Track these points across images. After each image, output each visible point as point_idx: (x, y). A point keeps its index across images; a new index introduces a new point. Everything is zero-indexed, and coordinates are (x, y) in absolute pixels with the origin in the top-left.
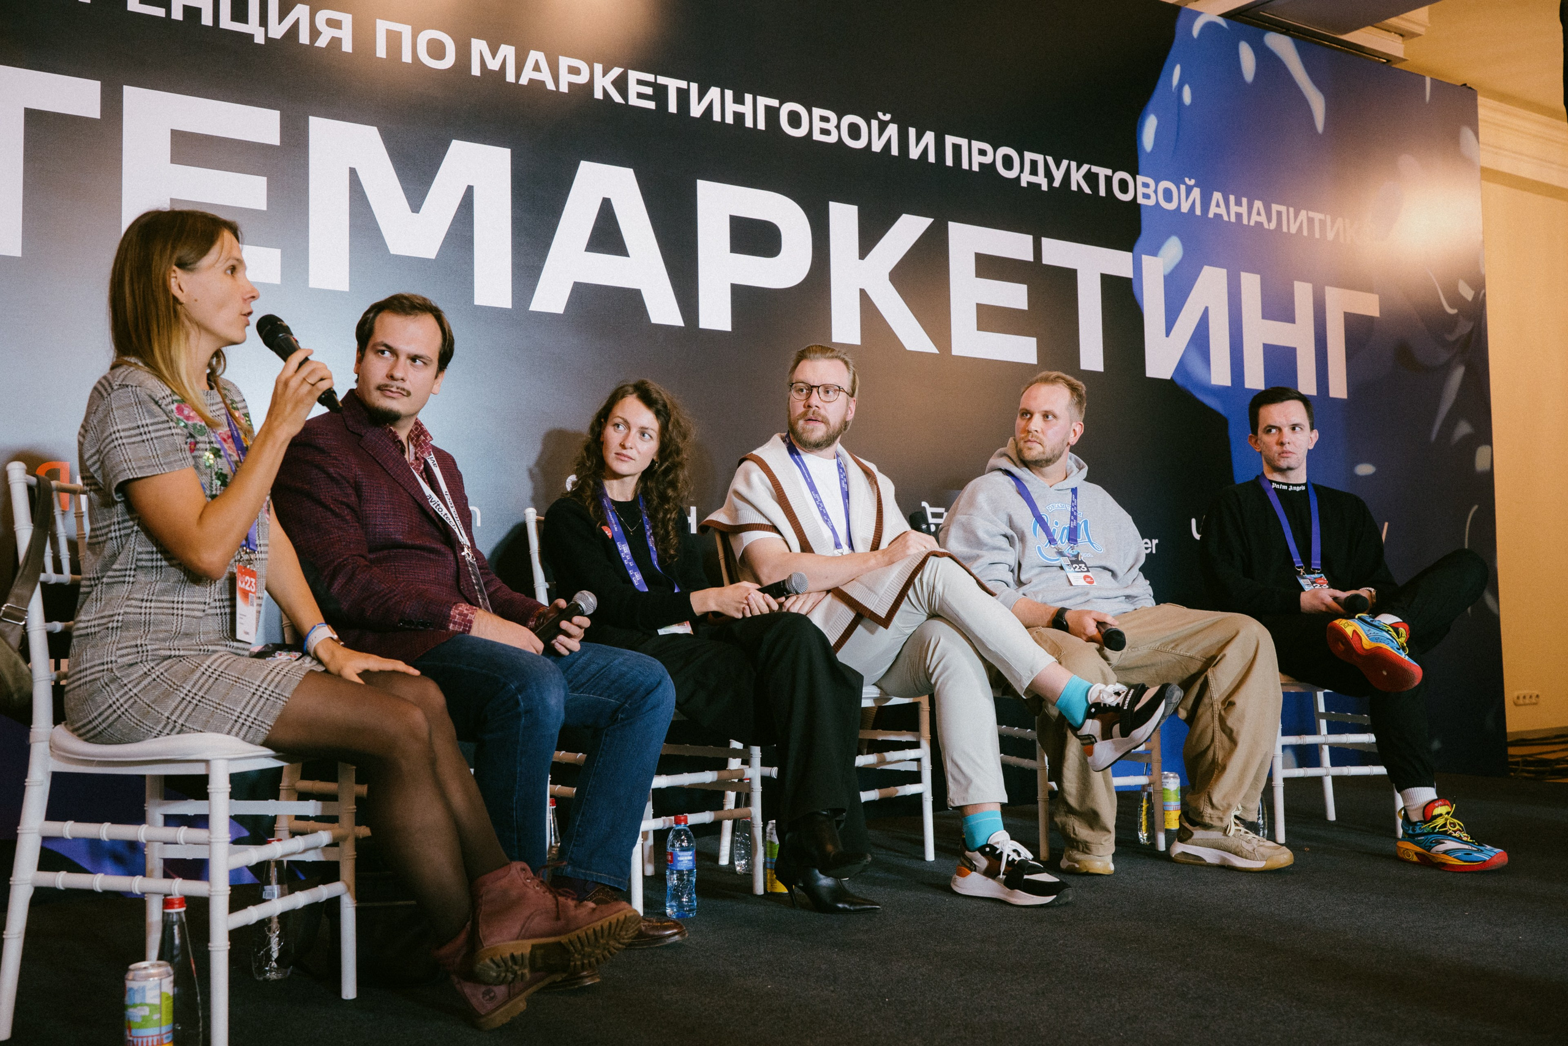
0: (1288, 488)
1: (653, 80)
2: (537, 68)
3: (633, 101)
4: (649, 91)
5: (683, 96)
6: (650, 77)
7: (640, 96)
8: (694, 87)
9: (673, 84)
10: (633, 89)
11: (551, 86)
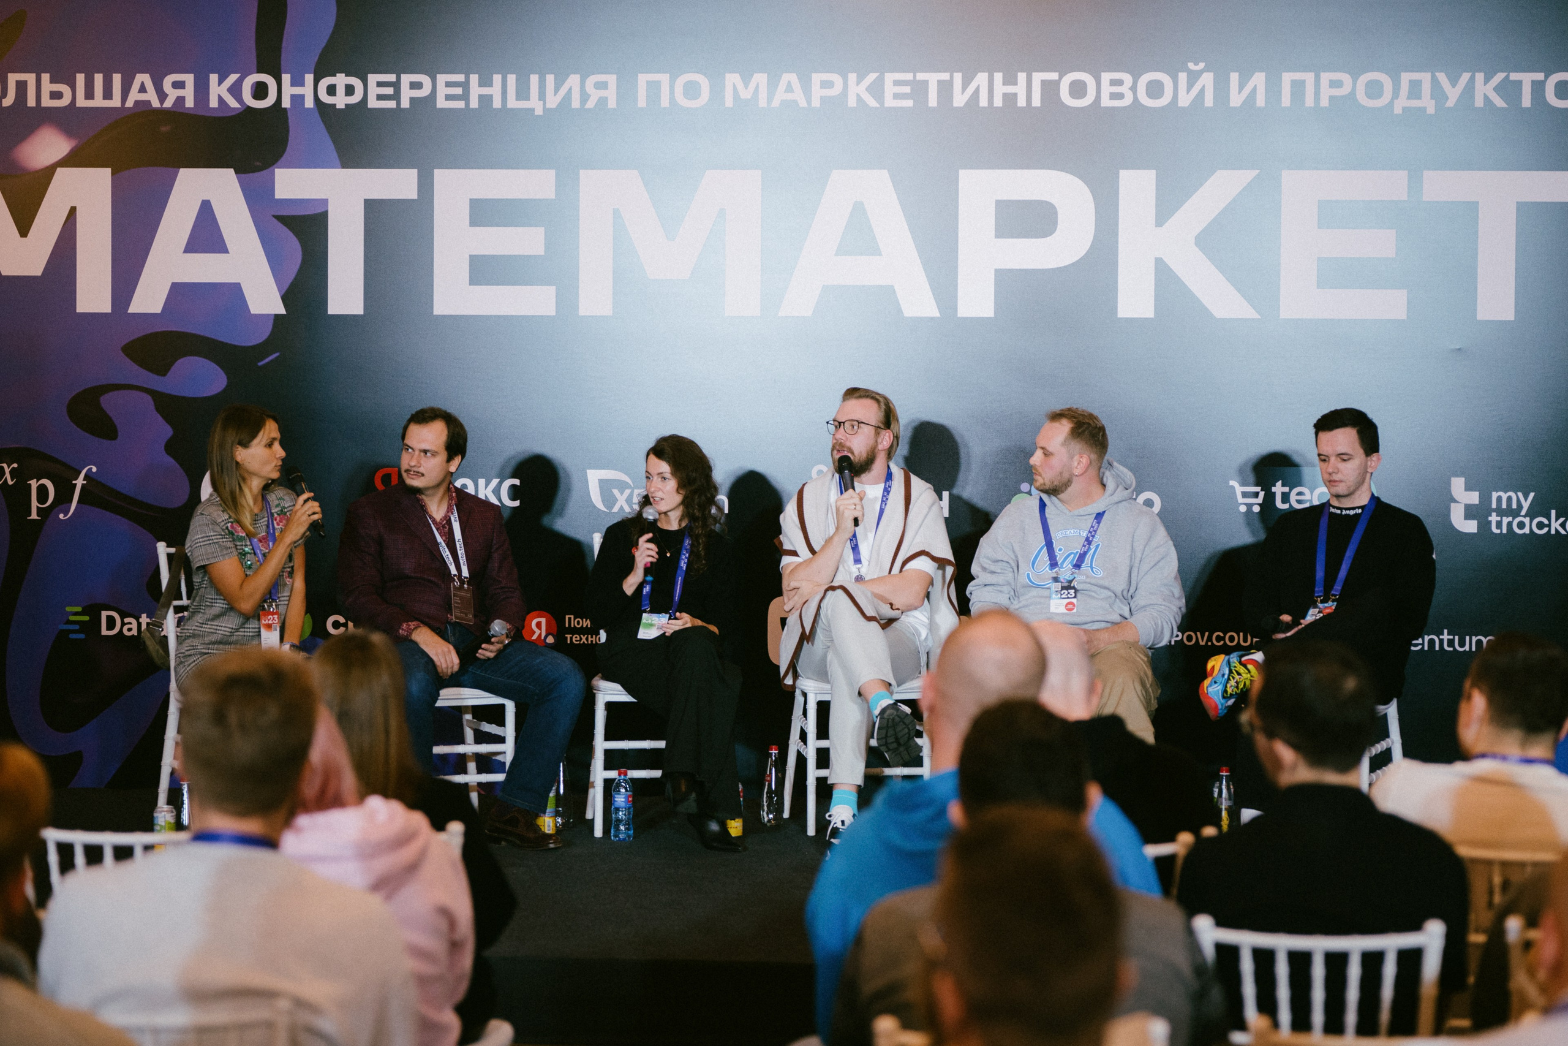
0: (1342, 512)
1: (912, 78)
2: (789, 89)
3: (890, 102)
4: (907, 89)
5: (945, 88)
6: (909, 76)
7: (896, 96)
8: (958, 77)
9: (933, 79)
10: (890, 89)
11: (803, 103)
